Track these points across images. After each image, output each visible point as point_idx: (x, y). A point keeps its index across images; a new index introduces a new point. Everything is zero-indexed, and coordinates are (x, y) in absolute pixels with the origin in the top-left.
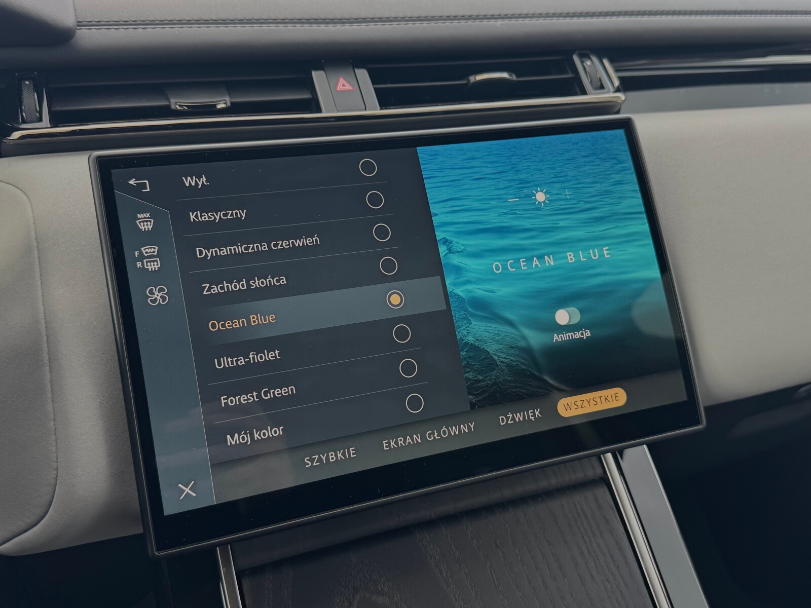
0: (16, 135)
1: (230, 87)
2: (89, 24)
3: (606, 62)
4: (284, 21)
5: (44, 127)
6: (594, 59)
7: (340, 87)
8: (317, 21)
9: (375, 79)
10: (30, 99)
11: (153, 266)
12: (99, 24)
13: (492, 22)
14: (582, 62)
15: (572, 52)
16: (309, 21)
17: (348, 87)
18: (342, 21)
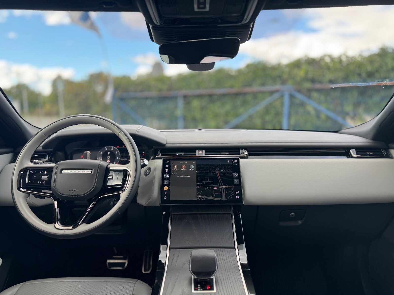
0: (157, 157)
1: (185, 152)
2: (168, 144)
3: (246, 151)
4: (194, 144)
5: (160, 156)
6: (244, 150)
7: (200, 152)
8: (198, 144)
9: (205, 152)
10: (159, 153)
11: (167, 171)
12: (169, 144)
13: (226, 144)
14: (241, 150)
15: (240, 149)
16: (197, 144)
17: (201, 152)
18: (202, 144)
